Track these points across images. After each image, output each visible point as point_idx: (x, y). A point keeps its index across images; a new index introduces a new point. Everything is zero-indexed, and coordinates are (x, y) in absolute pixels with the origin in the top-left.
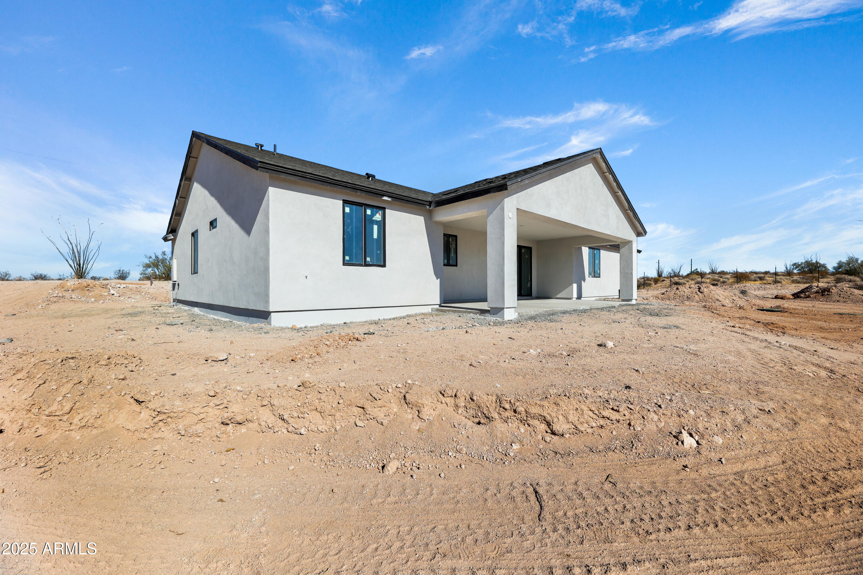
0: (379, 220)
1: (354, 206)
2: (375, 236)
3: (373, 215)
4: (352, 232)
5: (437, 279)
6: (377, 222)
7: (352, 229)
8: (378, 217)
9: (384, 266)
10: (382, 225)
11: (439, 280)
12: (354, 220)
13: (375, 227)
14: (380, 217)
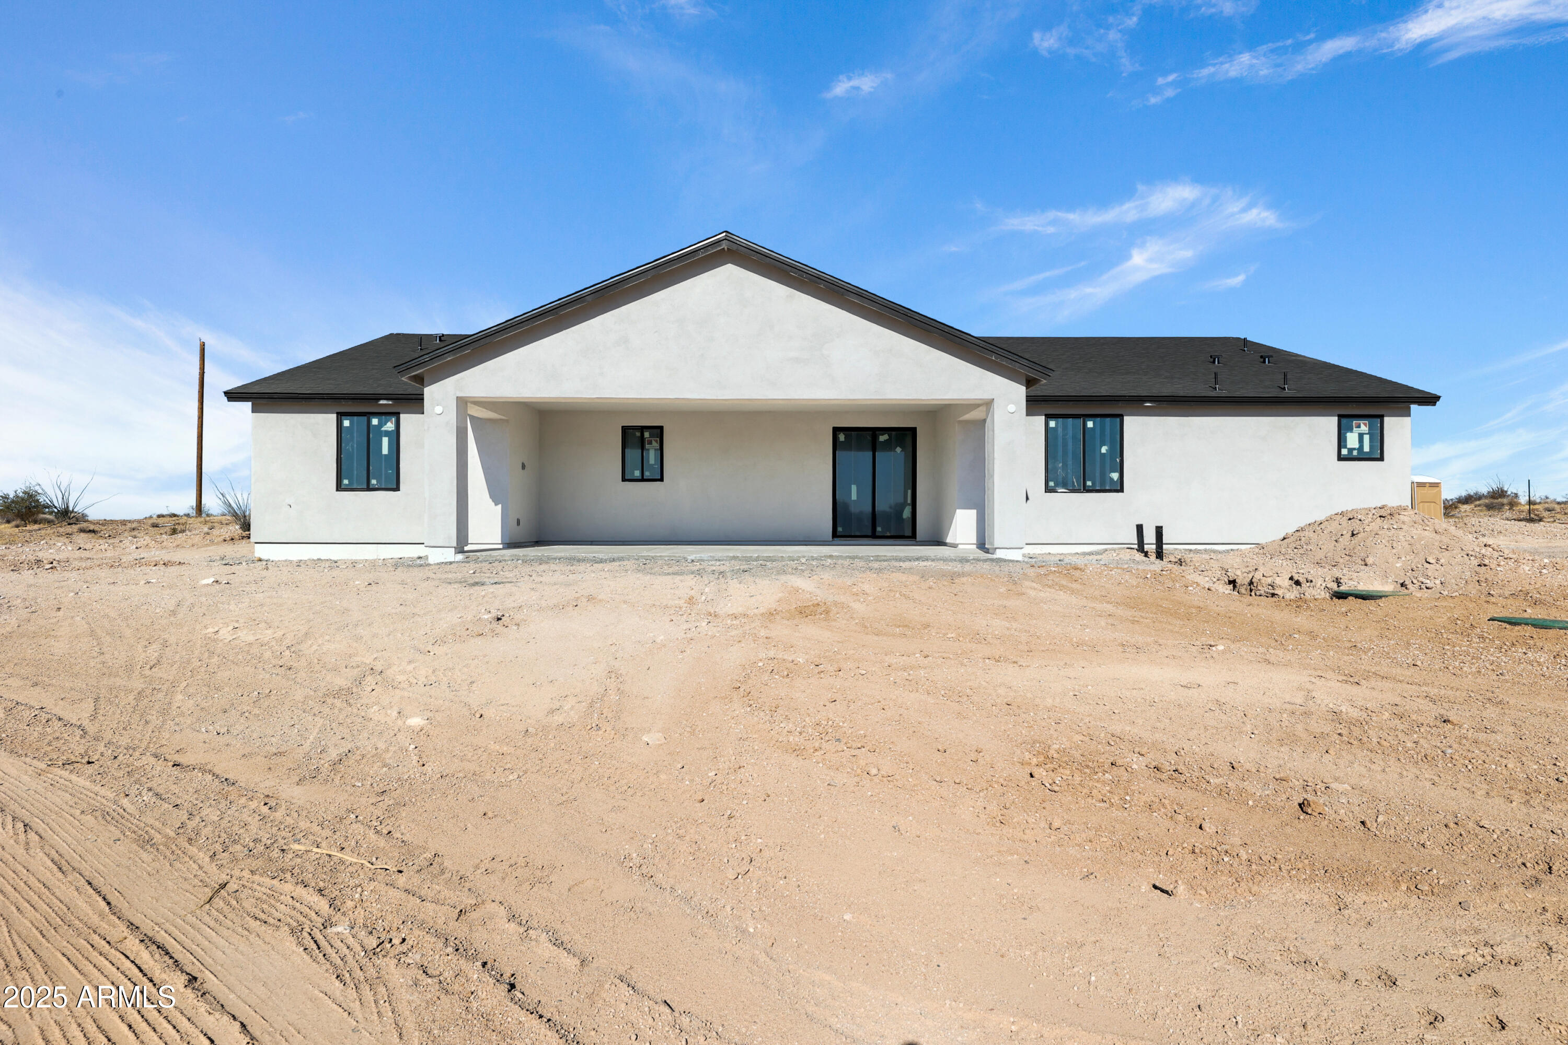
0: (390, 429)
1: (355, 418)
2: (385, 450)
3: (381, 424)
4: (353, 450)
5: (496, 505)
6: (387, 433)
7: (352, 446)
8: (390, 426)
9: (397, 489)
10: (396, 437)
11: (500, 506)
12: (355, 435)
13: (385, 441)
14: (393, 426)
